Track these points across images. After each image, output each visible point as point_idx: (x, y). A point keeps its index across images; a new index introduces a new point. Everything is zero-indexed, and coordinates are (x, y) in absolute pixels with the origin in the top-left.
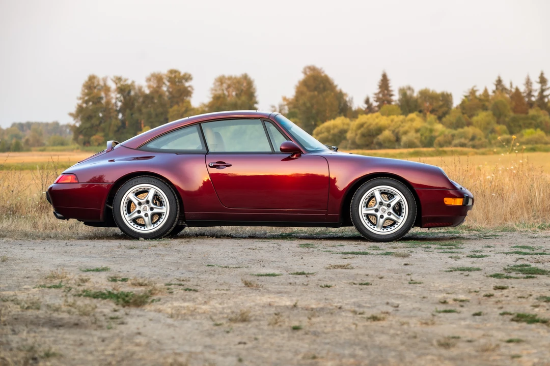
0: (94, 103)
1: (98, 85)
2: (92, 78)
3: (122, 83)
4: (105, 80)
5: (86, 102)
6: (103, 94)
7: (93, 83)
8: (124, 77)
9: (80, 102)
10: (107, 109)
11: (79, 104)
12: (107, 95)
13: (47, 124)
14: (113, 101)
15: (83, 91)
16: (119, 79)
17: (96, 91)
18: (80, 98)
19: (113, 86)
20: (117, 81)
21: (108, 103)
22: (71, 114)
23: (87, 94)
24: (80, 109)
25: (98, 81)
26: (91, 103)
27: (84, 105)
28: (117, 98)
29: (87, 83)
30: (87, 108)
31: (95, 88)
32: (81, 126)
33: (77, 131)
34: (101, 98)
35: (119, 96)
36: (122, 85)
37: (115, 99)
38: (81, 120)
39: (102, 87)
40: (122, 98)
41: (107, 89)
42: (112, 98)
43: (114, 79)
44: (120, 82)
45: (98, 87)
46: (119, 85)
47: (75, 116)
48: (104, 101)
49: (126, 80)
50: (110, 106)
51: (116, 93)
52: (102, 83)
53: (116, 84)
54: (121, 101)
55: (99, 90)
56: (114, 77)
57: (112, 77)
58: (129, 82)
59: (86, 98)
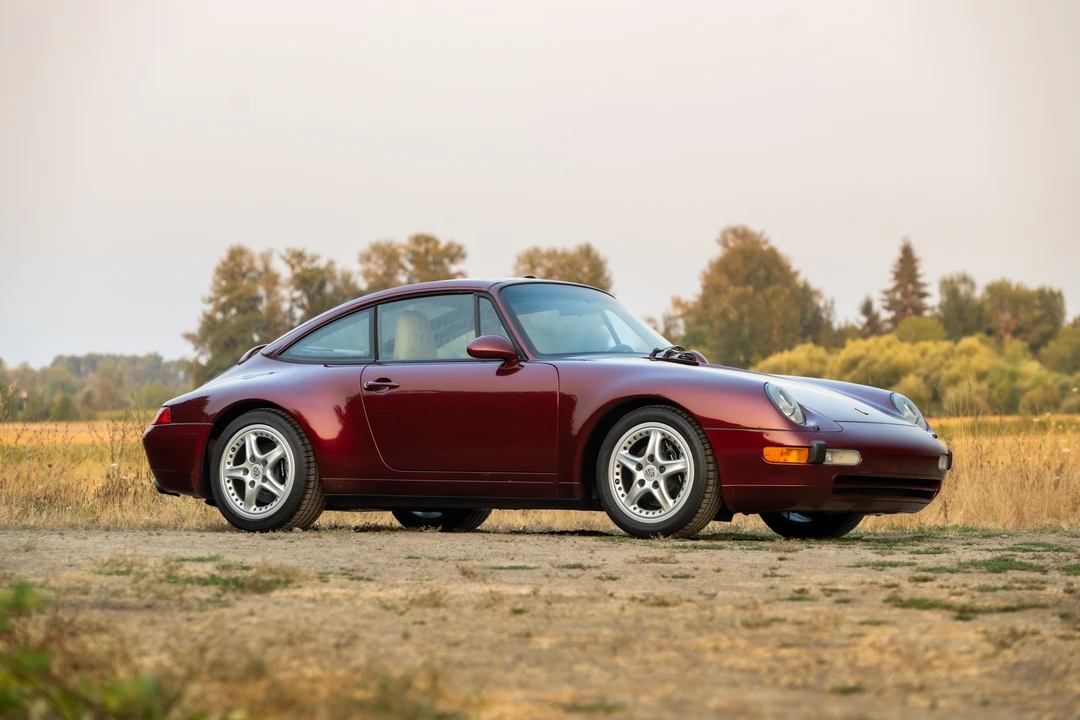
0: (240, 311)
1: (251, 269)
2: (236, 254)
3: (305, 265)
4: (266, 258)
5: (224, 308)
6: (261, 291)
7: (239, 265)
8: (309, 252)
9: (209, 308)
11: (208, 313)
12: (271, 291)
13: (134, 360)
14: (286, 306)
15: (217, 283)
16: (300, 256)
17: (245, 282)
18: (210, 300)
19: (285, 272)
20: (294, 261)
21: (274, 310)
22: (188, 337)
23: (225, 291)
24: (210, 325)
25: (251, 261)
26: (233, 311)
27: (219, 316)
28: (293, 300)
29: (224, 264)
30: (224, 321)
31: (244, 275)
33: (203, 375)
34: (258, 299)
35: (297, 294)
36: (305, 270)
37: (290, 301)
38: (212, 349)
39: (260, 274)
40: (305, 301)
41: (272, 280)
42: (283, 299)
43: (288, 257)
44: (300, 263)
45: (251, 275)
46: (298, 270)
47: (198, 340)
48: (263, 307)
49: (314, 259)
50: (278, 319)
51: (291, 288)
52: (259, 265)
53: (293, 267)
54: (302, 307)
55: (254, 280)
56: (288, 251)
57: (283, 252)
58: (322, 263)
59: (224, 299)
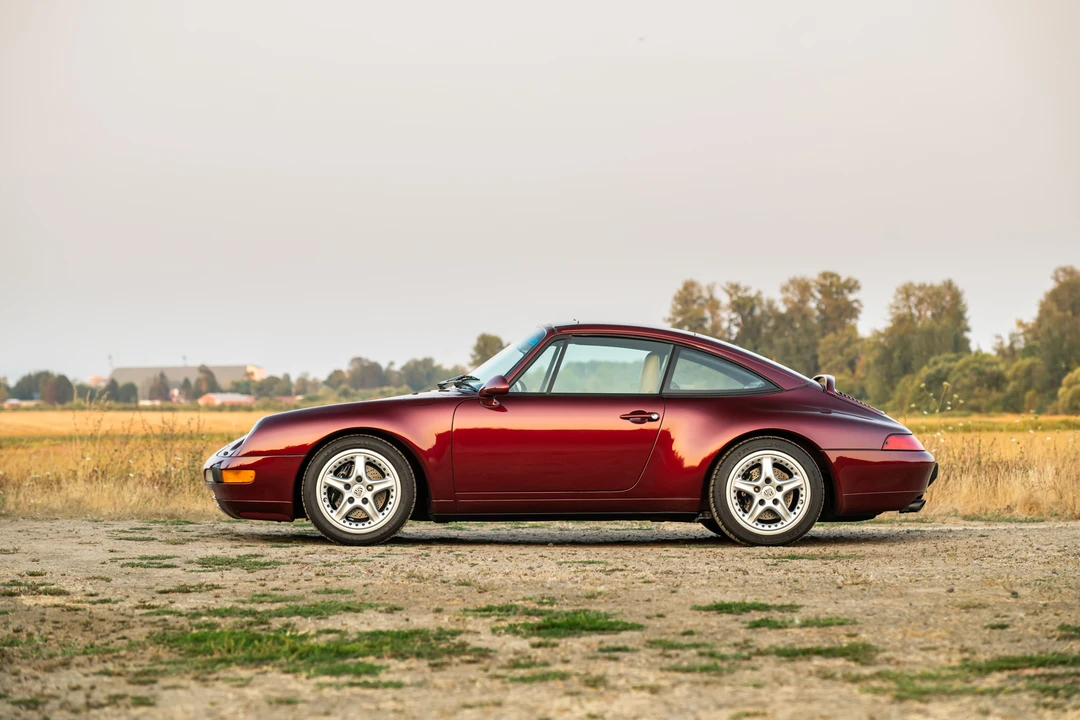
1: (700, 297)
2: (689, 286)
3: (740, 294)
4: (710, 289)
6: (707, 314)
7: (691, 294)
8: (742, 285)
12: (714, 314)
14: (725, 325)
15: (674, 307)
16: (736, 288)
17: (695, 307)
18: (669, 320)
19: (724, 299)
20: (732, 291)
21: (717, 325)
23: (681, 313)
25: (700, 291)
28: (731, 320)
29: (680, 293)
31: (694, 302)
34: (704, 320)
35: (734, 316)
36: (740, 298)
37: (728, 321)
39: (706, 301)
40: (740, 320)
41: (714, 305)
42: (723, 319)
43: (727, 288)
44: (736, 292)
45: (700, 301)
46: (735, 298)
48: (708, 323)
49: (746, 289)
50: (720, 334)
51: (730, 311)
52: (706, 295)
53: (731, 295)
54: (738, 325)
55: (702, 306)
56: (728, 285)
57: (724, 284)
58: (752, 293)
59: (679, 319)
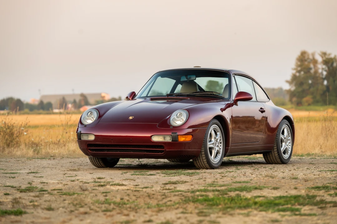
0: (305, 73)
1: (308, 58)
2: (303, 54)
3: (327, 57)
4: (313, 55)
5: (299, 72)
6: (312, 66)
7: (304, 57)
8: (328, 52)
9: (294, 72)
10: (316, 77)
11: (294, 74)
12: (315, 66)
13: (273, 90)
14: (320, 71)
15: (297, 63)
16: (325, 54)
17: (306, 63)
18: (295, 69)
19: (320, 59)
20: (323, 56)
21: (316, 72)
22: (287, 82)
23: (300, 66)
24: (294, 78)
25: (308, 55)
26: (302, 73)
27: (298, 74)
28: (323, 69)
29: (299, 57)
30: (299, 76)
31: (306, 61)
32: (295, 91)
33: (292, 94)
34: (311, 69)
35: (324, 67)
36: (327, 59)
37: (322, 70)
38: (295, 85)
39: (311, 60)
40: (327, 69)
41: (315, 62)
42: (319, 68)
43: (320, 54)
44: (325, 56)
45: (309, 60)
46: (324, 59)
47: (290, 83)
48: (312, 71)
49: (329, 54)
50: (318, 75)
51: (322, 64)
52: (311, 57)
53: (322, 57)
54: (326, 71)
55: (309, 62)
56: (321, 52)
57: (319, 52)
58: (332, 56)
59: (299, 69)
